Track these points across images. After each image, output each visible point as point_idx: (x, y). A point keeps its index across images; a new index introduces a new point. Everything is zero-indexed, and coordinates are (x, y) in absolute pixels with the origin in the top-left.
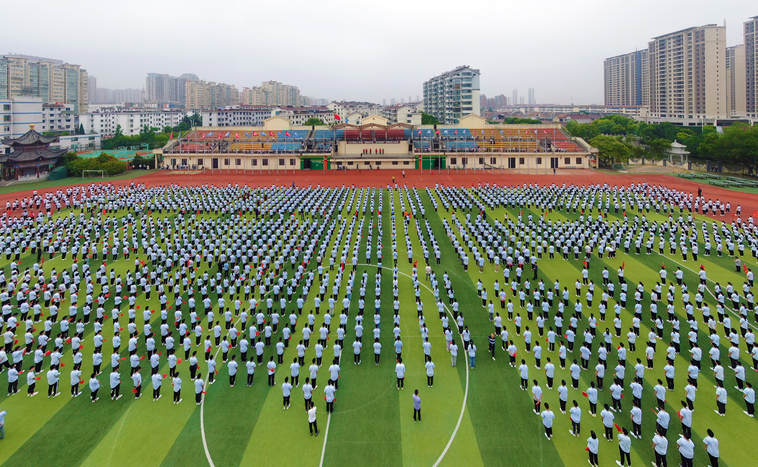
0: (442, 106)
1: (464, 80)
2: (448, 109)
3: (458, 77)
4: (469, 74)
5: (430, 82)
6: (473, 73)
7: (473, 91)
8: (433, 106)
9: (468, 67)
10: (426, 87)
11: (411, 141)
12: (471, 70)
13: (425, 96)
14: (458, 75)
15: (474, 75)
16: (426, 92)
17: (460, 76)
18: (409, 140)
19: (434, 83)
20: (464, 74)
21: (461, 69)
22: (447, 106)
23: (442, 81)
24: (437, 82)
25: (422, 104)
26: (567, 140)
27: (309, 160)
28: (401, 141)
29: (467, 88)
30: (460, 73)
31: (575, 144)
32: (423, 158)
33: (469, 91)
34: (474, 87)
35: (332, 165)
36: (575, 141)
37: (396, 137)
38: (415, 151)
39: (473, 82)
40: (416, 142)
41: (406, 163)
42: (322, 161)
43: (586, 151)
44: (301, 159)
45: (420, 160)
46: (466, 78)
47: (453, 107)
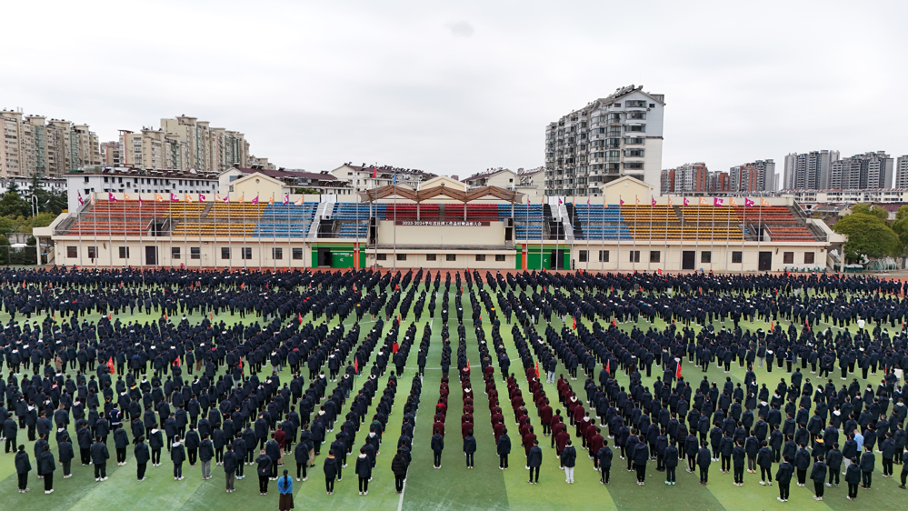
0: (583, 175)
1: (629, 116)
2: (594, 179)
3: (618, 109)
4: (641, 103)
5: (562, 124)
6: (649, 102)
7: (647, 141)
8: (565, 177)
9: (641, 87)
10: (552, 134)
11: (510, 222)
12: (648, 95)
13: (550, 155)
14: (619, 105)
15: (652, 106)
16: (551, 145)
17: (622, 109)
18: (506, 220)
19: (568, 125)
20: (632, 103)
21: (624, 93)
22: (592, 174)
23: (585, 119)
24: (576, 123)
25: (543, 174)
26: (797, 225)
27: (327, 251)
28: (492, 223)
29: (634, 135)
30: (622, 101)
31: (809, 230)
32: (529, 250)
33: (638, 141)
34: (649, 131)
35: (368, 260)
36: (810, 226)
37: (483, 215)
38: (517, 238)
39: (648, 121)
40: (518, 223)
41: (500, 258)
42: (350, 253)
43: (825, 240)
44: (313, 249)
45: (524, 253)
46: (635, 111)
47: (604, 175)
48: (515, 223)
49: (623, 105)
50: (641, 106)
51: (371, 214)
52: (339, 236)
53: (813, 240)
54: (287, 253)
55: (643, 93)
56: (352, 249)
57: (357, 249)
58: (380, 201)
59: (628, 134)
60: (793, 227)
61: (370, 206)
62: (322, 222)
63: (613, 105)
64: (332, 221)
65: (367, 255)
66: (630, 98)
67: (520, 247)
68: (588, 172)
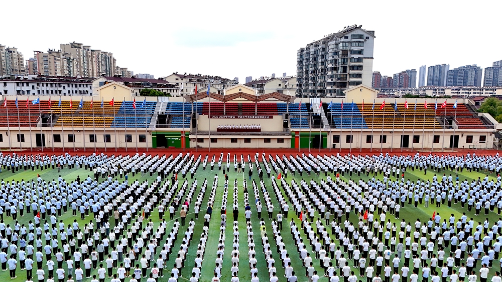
1: (354, 44)
2: (330, 84)
3: (346, 40)
4: (361, 36)
5: (308, 48)
6: (366, 35)
7: (364, 60)
9: (361, 26)
10: (301, 56)
11: (287, 116)
13: (300, 68)
14: (347, 38)
15: (367, 38)
17: (349, 40)
18: (284, 115)
19: (312, 50)
20: (354, 36)
21: (350, 30)
22: (329, 81)
23: (324, 46)
24: (318, 48)
26: (473, 117)
28: (274, 116)
29: (356, 56)
30: (349, 35)
31: (481, 121)
32: (301, 136)
33: (359, 60)
34: (365, 54)
35: (191, 142)
36: (482, 118)
37: (268, 111)
38: (292, 127)
39: (365, 48)
40: (292, 117)
41: (281, 141)
42: (179, 138)
43: (493, 127)
44: (153, 135)
45: (298, 137)
46: (357, 41)
47: (337, 81)
48: (289, 116)
49: (349, 38)
50: (361, 38)
51: (193, 110)
52: (171, 127)
53: (485, 127)
54: (136, 138)
55: (362, 30)
56: (180, 135)
57: (184, 135)
58: (198, 101)
59: (352, 56)
60: (471, 119)
61: (192, 104)
62: (159, 116)
63: (344, 37)
64: (166, 116)
65: (190, 139)
66: (353, 33)
67: (294, 133)
68: (326, 80)
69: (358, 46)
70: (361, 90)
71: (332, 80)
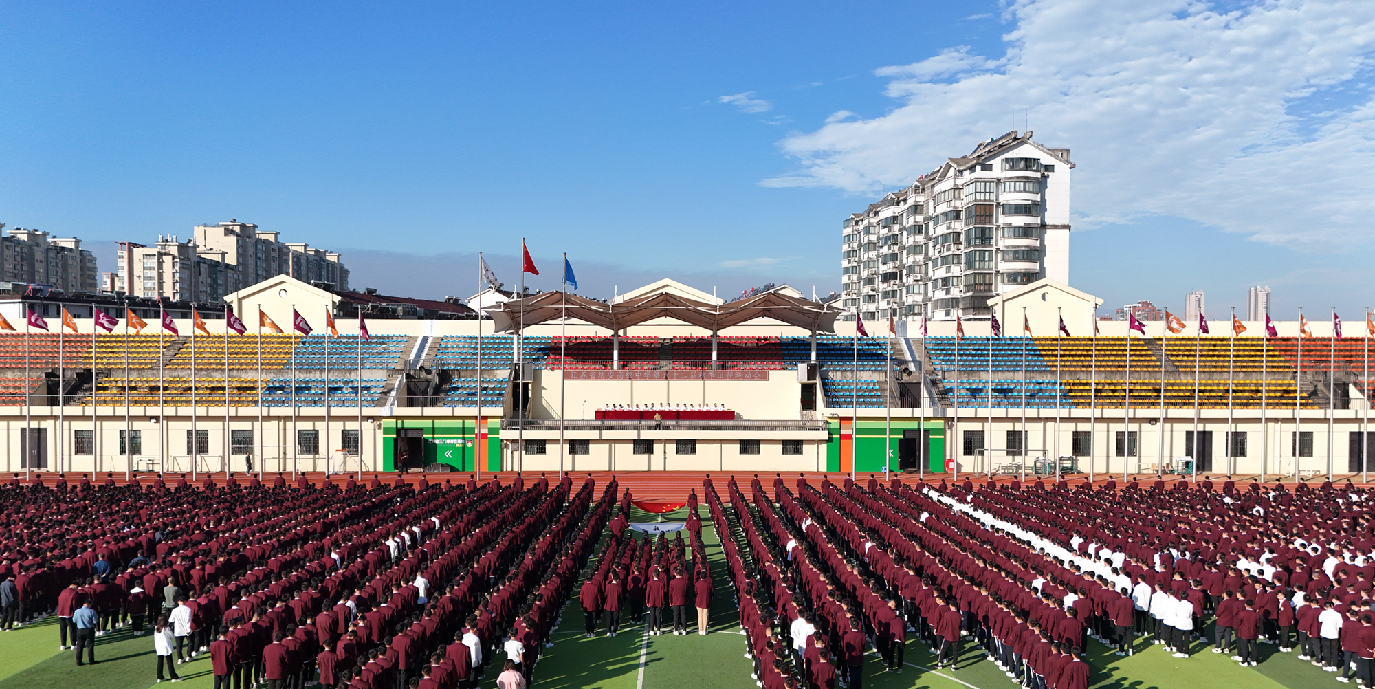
0: (918, 299)
1: (1010, 186)
3: (987, 175)
4: (1030, 164)
6: (1044, 161)
11: (812, 373)
12: (1042, 150)
13: (853, 269)
14: (989, 168)
15: (1049, 168)
17: (994, 173)
20: (1010, 163)
21: (996, 147)
23: (920, 198)
27: (415, 435)
28: (772, 373)
29: (1019, 221)
30: (995, 160)
32: (859, 431)
33: (1033, 232)
34: (1051, 216)
37: (753, 358)
38: (829, 404)
41: (793, 447)
42: (467, 440)
44: (386, 431)
45: (849, 437)
46: (1018, 178)
47: (964, 296)
48: (820, 373)
49: (998, 167)
50: (1030, 168)
51: (515, 357)
54: (330, 440)
56: (470, 430)
57: (482, 431)
59: (1007, 220)
61: (515, 341)
63: (978, 168)
65: (503, 445)
66: (1009, 154)
67: (837, 424)
68: (930, 294)
69: (1025, 191)
70: (1043, 297)
71: (948, 292)
